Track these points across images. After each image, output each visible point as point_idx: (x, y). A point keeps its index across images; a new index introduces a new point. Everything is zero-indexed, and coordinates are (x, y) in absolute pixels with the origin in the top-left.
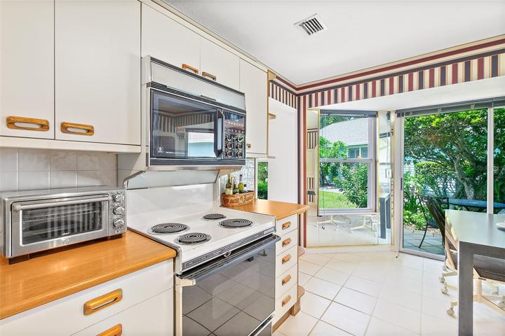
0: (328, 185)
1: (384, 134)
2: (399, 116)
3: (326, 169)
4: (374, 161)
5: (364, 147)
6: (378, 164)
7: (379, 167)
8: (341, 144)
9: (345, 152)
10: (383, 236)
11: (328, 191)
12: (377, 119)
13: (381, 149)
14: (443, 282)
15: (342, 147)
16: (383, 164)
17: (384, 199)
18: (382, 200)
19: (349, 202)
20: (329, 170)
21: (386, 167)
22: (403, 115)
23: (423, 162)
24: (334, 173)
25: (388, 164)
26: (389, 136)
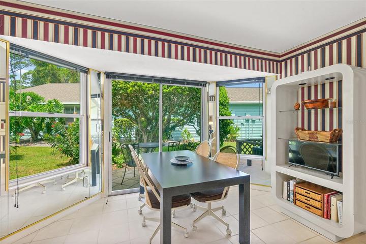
0: (41, 140)
1: (95, 95)
2: (107, 77)
3: (40, 125)
4: (85, 116)
5: (77, 106)
6: (89, 120)
7: (90, 122)
8: (56, 102)
9: (61, 109)
10: (94, 184)
11: (41, 146)
12: (89, 75)
13: (92, 108)
14: (141, 214)
15: (57, 105)
16: (93, 120)
17: (95, 150)
18: (93, 152)
19: (64, 155)
20: (44, 125)
21: (96, 122)
22: (111, 78)
23: (120, 118)
24: (49, 129)
25: (98, 120)
26: (99, 96)
